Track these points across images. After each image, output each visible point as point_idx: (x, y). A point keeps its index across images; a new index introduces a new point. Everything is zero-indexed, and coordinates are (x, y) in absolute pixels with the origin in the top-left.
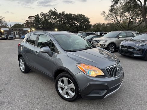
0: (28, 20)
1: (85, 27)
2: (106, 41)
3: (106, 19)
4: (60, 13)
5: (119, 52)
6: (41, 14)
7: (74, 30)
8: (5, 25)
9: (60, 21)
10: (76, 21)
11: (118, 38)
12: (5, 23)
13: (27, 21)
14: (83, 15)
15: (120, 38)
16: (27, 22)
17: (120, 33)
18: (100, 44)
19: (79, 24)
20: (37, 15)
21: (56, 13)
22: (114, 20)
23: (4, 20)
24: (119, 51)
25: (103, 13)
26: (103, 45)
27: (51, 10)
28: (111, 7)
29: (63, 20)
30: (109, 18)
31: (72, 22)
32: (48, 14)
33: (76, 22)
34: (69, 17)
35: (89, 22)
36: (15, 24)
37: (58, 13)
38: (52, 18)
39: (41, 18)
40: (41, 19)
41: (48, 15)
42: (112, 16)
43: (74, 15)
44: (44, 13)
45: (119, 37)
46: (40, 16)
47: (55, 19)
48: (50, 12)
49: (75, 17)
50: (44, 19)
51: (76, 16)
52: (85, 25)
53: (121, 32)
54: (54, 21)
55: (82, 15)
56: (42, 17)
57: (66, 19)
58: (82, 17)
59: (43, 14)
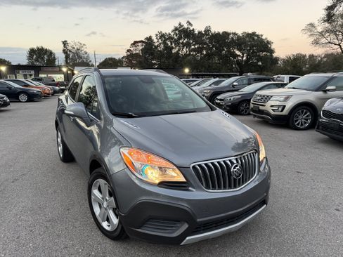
0: (132, 49)
1: (260, 63)
2: (287, 98)
3: (316, 43)
4: (200, 33)
5: (318, 128)
6: (157, 35)
7: (233, 72)
8: (85, 60)
9: (199, 50)
10: (238, 50)
11: (325, 91)
12: (86, 56)
13: (128, 51)
14: (257, 36)
15: (329, 90)
16: (129, 53)
17: (332, 78)
18: (272, 106)
19: (245, 55)
20: (150, 39)
21: (190, 31)
22: (339, 45)
23: (84, 49)
24: (318, 126)
25: (309, 27)
26: (280, 109)
27: (180, 24)
28: (327, 10)
29: (205, 48)
30: (323, 40)
31: (229, 51)
32: (172, 34)
33: (238, 52)
34: (222, 40)
35: (272, 51)
36: (106, 60)
37: (196, 32)
38: (182, 43)
39: (156, 44)
40: (158, 46)
41: (172, 38)
42: (333, 36)
43: (235, 34)
44: (163, 32)
45: (327, 88)
46: (155, 40)
47: (188, 45)
48: (176, 29)
49: (238, 40)
50: (162, 46)
51: (239, 37)
52: (260, 59)
53: (336, 75)
54: (185, 51)
55: (254, 34)
56: (160, 41)
57: (213, 46)
58: (254, 39)
59: (162, 36)
